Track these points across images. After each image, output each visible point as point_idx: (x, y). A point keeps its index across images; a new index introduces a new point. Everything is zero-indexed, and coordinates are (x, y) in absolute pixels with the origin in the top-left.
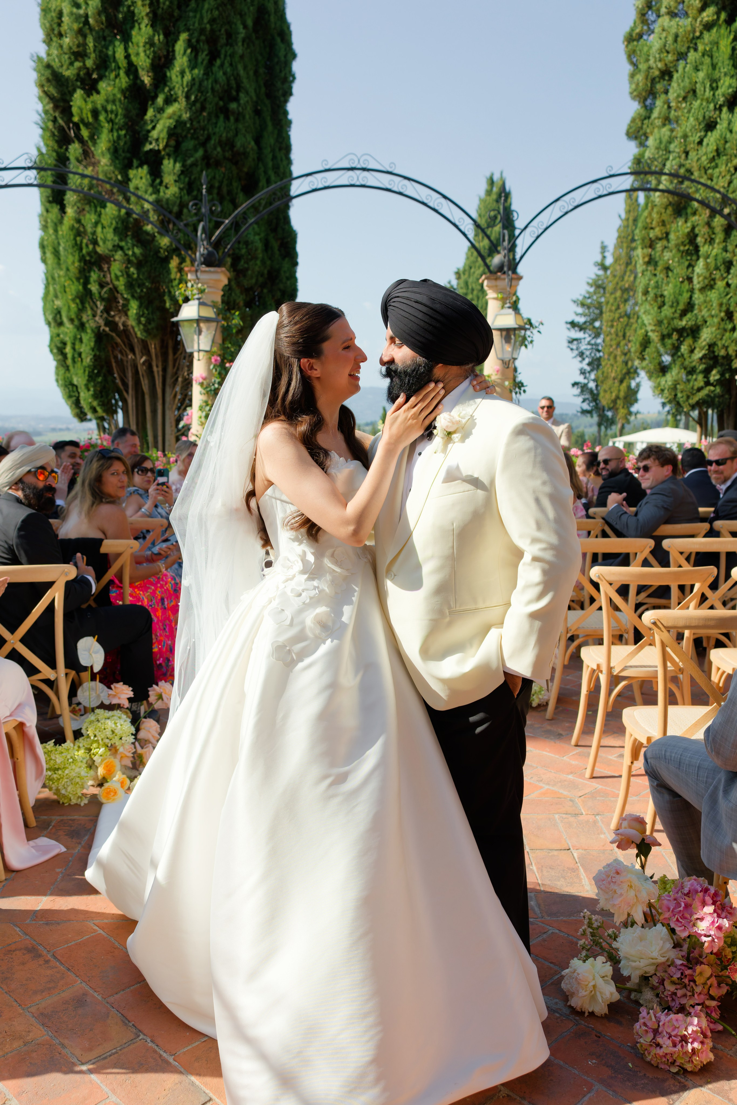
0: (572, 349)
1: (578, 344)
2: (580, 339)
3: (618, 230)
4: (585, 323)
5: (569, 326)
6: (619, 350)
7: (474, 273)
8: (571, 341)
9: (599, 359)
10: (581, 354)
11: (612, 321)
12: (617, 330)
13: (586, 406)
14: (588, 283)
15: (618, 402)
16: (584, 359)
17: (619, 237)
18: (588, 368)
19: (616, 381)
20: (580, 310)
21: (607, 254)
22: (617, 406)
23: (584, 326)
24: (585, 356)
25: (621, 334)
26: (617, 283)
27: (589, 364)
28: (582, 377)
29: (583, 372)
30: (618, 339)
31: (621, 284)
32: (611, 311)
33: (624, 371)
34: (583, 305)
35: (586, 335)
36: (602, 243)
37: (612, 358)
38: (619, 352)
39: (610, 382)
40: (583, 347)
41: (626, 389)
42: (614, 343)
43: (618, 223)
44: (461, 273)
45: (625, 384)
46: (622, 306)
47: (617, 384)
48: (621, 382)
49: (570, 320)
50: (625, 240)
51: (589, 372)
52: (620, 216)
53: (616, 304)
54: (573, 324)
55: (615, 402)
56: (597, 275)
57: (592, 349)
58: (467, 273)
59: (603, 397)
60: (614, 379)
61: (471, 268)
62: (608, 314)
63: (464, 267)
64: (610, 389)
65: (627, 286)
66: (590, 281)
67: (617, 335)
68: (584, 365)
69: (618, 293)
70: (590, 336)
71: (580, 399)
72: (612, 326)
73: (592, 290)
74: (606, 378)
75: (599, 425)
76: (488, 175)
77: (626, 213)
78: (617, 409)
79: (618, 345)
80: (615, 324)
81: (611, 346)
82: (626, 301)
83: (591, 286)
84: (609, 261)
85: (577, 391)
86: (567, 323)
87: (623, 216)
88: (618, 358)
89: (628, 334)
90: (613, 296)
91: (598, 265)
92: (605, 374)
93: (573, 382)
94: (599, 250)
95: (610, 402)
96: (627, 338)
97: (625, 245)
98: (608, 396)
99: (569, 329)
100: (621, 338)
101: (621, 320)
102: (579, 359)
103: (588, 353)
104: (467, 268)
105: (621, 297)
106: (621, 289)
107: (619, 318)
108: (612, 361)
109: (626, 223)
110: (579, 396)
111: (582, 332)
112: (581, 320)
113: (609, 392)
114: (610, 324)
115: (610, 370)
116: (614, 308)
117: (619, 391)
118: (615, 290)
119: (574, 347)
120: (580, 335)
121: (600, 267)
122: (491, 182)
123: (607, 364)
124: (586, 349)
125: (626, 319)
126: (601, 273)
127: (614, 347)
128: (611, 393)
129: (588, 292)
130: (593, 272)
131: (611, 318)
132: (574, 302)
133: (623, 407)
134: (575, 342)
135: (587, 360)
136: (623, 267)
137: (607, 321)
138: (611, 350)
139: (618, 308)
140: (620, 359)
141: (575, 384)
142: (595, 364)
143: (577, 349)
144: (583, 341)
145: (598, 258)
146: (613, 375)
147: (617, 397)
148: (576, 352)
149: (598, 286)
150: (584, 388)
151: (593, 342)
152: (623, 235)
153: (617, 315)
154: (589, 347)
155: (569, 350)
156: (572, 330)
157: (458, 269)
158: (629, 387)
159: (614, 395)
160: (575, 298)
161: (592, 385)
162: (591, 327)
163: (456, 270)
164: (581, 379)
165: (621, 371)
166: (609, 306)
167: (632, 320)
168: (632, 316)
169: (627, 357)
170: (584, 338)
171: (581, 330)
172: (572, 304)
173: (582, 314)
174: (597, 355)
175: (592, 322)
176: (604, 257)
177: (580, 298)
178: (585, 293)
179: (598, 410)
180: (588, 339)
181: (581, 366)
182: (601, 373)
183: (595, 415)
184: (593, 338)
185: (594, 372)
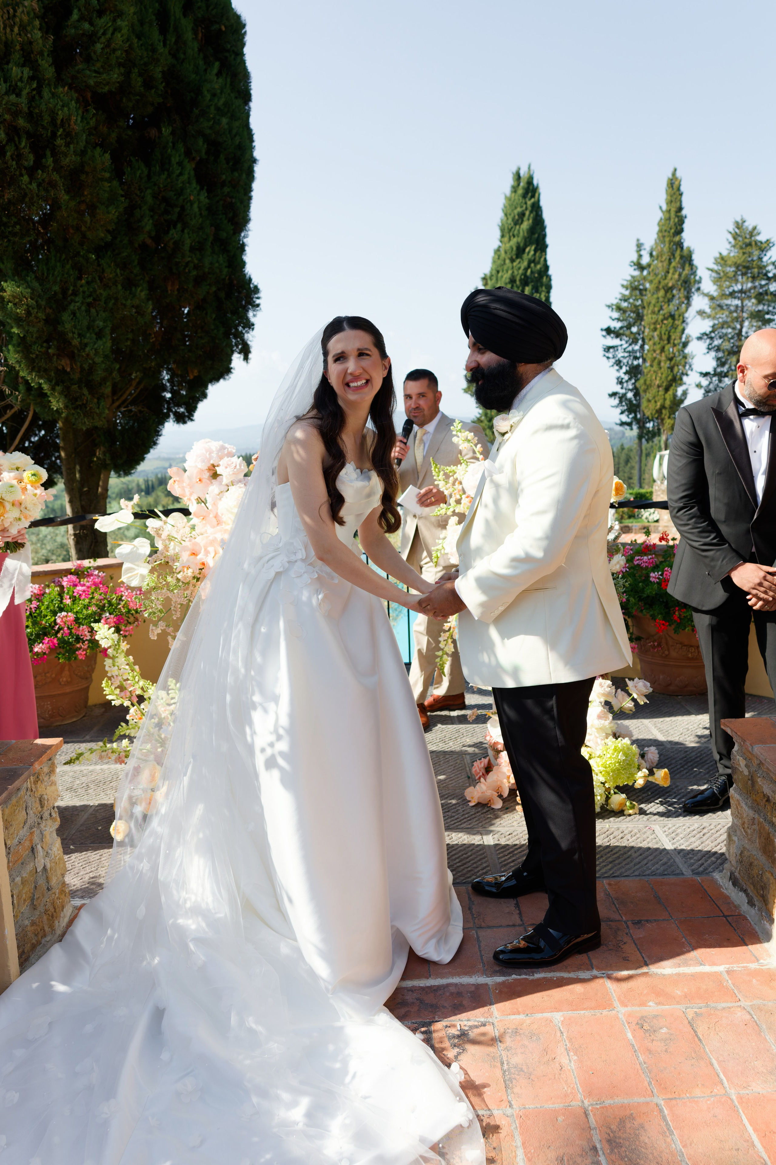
0: (608, 358)
1: (615, 351)
2: (617, 346)
3: (659, 224)
4: (621, 328)
5: (604, 333)
6: (663, 354)
7: (502, 277)
8: (608, 349)
9: (638, 366)
10: (618, 363)
11: (655, 323)
12: (661, 333)
13: (625, 418)
14: (623, 286)
15: (664, 411)
16: (621, 367)
17: (660, 231)
18: (626, 377)
19: (661, 389)
20: (616, 315)
21: (642, 252)
22: (663, 416)
23: (621, 331)
24: (622, 364)
25: (665, 337)
26: (660, 282)
27: (626, 373)
28: (620, 386)
29: (620, 382)
30: (662, 343)
31: (664, 283)
32: (653, 312)
33: (670, 378)
34: (619, 308)
35: (623, 342)
36: (638, 240)
37: (655, 364)
38: (663, 358)
39: (653, 391)
40: (620, 354)
41: (672, 396)
42: (658, 347)
43: (659, 215)
44: (488, 277)
45: (671, 392)
46: (665, 307)
47: (661, 392)
48: (667, 390)
49: (605, 326)
50: (666, 234)
51: (627, 381)
52: (661, 208)
53: (658, 305)
54: (609, 331)
55: (659, 412)
56: (633, 277)
57: (630, 356)
58: (494, 279)
59: (647, 407)
60: (659, 386)
61: (498, 272)
62: (648, 317)
63: (491, 273)
64: (654, 397)
65: (670, 285)
66: (625, 283)
67: (661, 339)
68: (621, 374)
69: (662, 293)
70: (627, 342)
71: (619, 410)
72: (655, 329)
73: (627, 293)
74: (648, 387)
75: (640, 437)
76: (514, 170)
77: (667, 204)
78: (662, 420)
79: (663, 349)
80: (658, 326)
81: (655, 351)
82: (670, 301)
83: (627, 289)
84: (646, 260)
85: (616, 401)
86: (602, 330)
87: (664, 207)
88: (662, 364)
89: (673, 337)
90: (655, 296)
91: (635, 264)
92: (648, 382)
93: (610, 392)
94: (635, 248)
95: (654, 412)
96: (672, 341)
97: (668, 239)
98: (652, 405)
99: (604, 336)
100: (666, 342)
101: (665, 322)
102: (617, 368)
103: (625, 361)
104: (494, 272)
105: (664, 297)
106: (663, 288)
107: (662, 321)
108: (655, 368)
109: (667, 216)
110: (617, 407)
111: (618, 339)
112: (617, 325)
113: (653, 401)
114: (652, 327)
115: (654, 378)
116: (656, 309)
117: (665, 399)
118: (658, 289)
119: (610, 355)
120: (616, 342)
121: (636, 267)
122: (518, 177)
123: (650, 371)
124: (623, 357)
125: (670, 320)
126: (637, 273)
127: (658, 352)
128: (656, 402)
129: (624, 296)
130: (630, 272)
131: (654, 321)
132: (609, 306)
133: (669, 418)
134: (611, 350)
135: (624, 369)
136: (665, 264)
137: (649, 324)
138: (655, 355)
139: (661, 308)
140: (665, 365)
141: (613, 395)
142: (634, 372)
143: (614, 357)
144: (619, 348)
145: (635, 258)
146: (657, 382)
147: (663, 407)
148: (612, 361)
149: (634, 287)
150: (623, 398)
151: (630, 349)
152: (664, 228)
153: (661, 317)
154: (626, 355)
155: (605, 358)
156: (608, 337)
157: (485, 275)
158: (675, 396)
159: (659, 404)
160: (609, 303)
161: (630, 395)
162: (628, 332)
163: (483, 276)
165: (667, 377)
166: (651, 308)
167: (676, 322)
168: (677, 317)
169: (673, 362)
170: (621, 345)
171: (617, 337)
172: (607, 308)
173: (618, 320)
174: (635, 363)
175: (629, 327)
176: (640, 256)
177: (615, 302)
178: (619, 296)
179: (638, 421)
180: (625, 346)
181: (618, 374)
182: (641, 381)
183: (635, 427)
184: (630, 345)
185: (633, 381)
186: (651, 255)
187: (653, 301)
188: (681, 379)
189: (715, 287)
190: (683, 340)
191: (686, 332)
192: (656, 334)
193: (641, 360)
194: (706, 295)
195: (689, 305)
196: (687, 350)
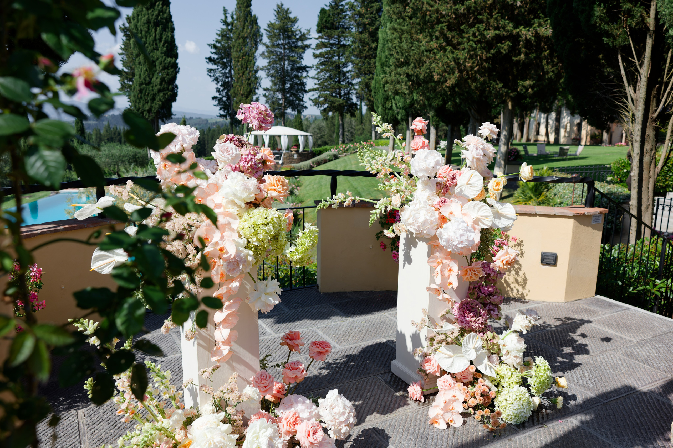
0: (210, 76)
1: (214, 72)
2: (215, 69)
4: (217, 59)
5: (208, 60)
6: (244, 76)
8: (210, 71)
9: (228, 82)
10: (217, 79)
11: (238, 58)
12: (241, 64)
13: (222, 113)
14: (217, 34)
16: (218, 82)
17: (238, 4)
18: (222, 88)
19: (243, 96)
20: (214, 50)
21: (227, 15)
23: (217, 61)
24: (219, 80)
25: (244, 66)
26: (239, 34)
27: (221, 86)
28: (218, 93)
29: (218, 90)
30: (243, 70)
31: (242, 34)
32: (237, 51)
33: (248, 90)
34: (215, 47)
35: (219, 67)
36: (224, 8)
37: (239, 81)
38: (244, 78)
39: (238, 97)
40: (217, 75)
42: (240, 72)
45: (249, 98)
46: (244, 48)
47: (243, 98)
48: (246, 96)
49: (208, 56)
50: (241, 6)
51: (222, 91)
53: (239, 47)
54: (210, 60)
56: (223, 29)
57: (224, 76)
60: (242, 94)
62: (235, 53)
65: (246, 35)
66: (219, 33)
67: (242, 67)
68: (219, 86)
69: (241, 40)
70: (221, 67)
71: (218, 108)
72: (238, 61)
73: (220, 38)
74: (236, 95)
75: (232, 124)
79: (243, 73)
80: (240, 60)
81: (239, 74)
82: (245, 45)
84: (229, 20)
85: (216, 102)
86: (206, 58)
89: (248, 67)
90: (237, 41)
91: (223, 22)
92: (235, 92)
94: (222, 12)
96: (248, 69)
97: (243, 9)
99: (207, 63)
100: (245, 69)
101: (244, 57)
102: (216, 82)
103: (220, 78)
105: (242, 43)
106: (242, 37)
107: (242, 57)
108: (240, 84)
110: (217, 105)
112: (216, 57)
115: (239, 89)
116: (238, 49)
118: (238, 38)
119: (212, 75)
120: (214, 67)
123: (236, 85)
124: (219, 76)
125: (246, 56)
126: (224, 27)
127: (241, 74)
131: (237, 56)
132: (209, 45)
134: (212, 72)
135: (220, 83)
136: (242, 24)
137: (235, 58)
138: (238, 76)
139: (241, 49)
140: (245, 82)
141: (214, 98)
142: (226, 85)
143: (214, 76)
144: (217, 71)
145: (223, 17)
146: (241, 92)
148: (213, 78)
149: (224, 35)
150: (220, 100)
151: (223, 71)
152: (240, 2)
153: (241, 54)
154: (221, 75)
155: (208, 76)
156: (210, 63)
160: (209, 43)
161: (224, 99)
162: (221, 62)
164: (217, 95)
165: (246, 90)
166: (235, 49)
167: (250, 58)
168: (251, 55)
169: (249, 81)
170: (218, 69)
171: (215, 64)
172: (208, 46)
173: (215, 53)
174: (227, 80)
175: (222, 58)
176: (226, 17)
177: (213, 43)
178: (215, 40)
179: (230, 115)
180: (220, 69)
181: (216, 86)
182: (232, 91)
183: (228, 118)
184: (223, 69)
185: (226, 91)
186: (232, 18)
187: (236, 45)
188: (255, 91)
189: (269, 41)
190: (255, 69)
191: (256, 64)
192: (239, 64)
193: (230, 79)
194: (264, 44)
195: (256, 49)
196: (257, 75)
